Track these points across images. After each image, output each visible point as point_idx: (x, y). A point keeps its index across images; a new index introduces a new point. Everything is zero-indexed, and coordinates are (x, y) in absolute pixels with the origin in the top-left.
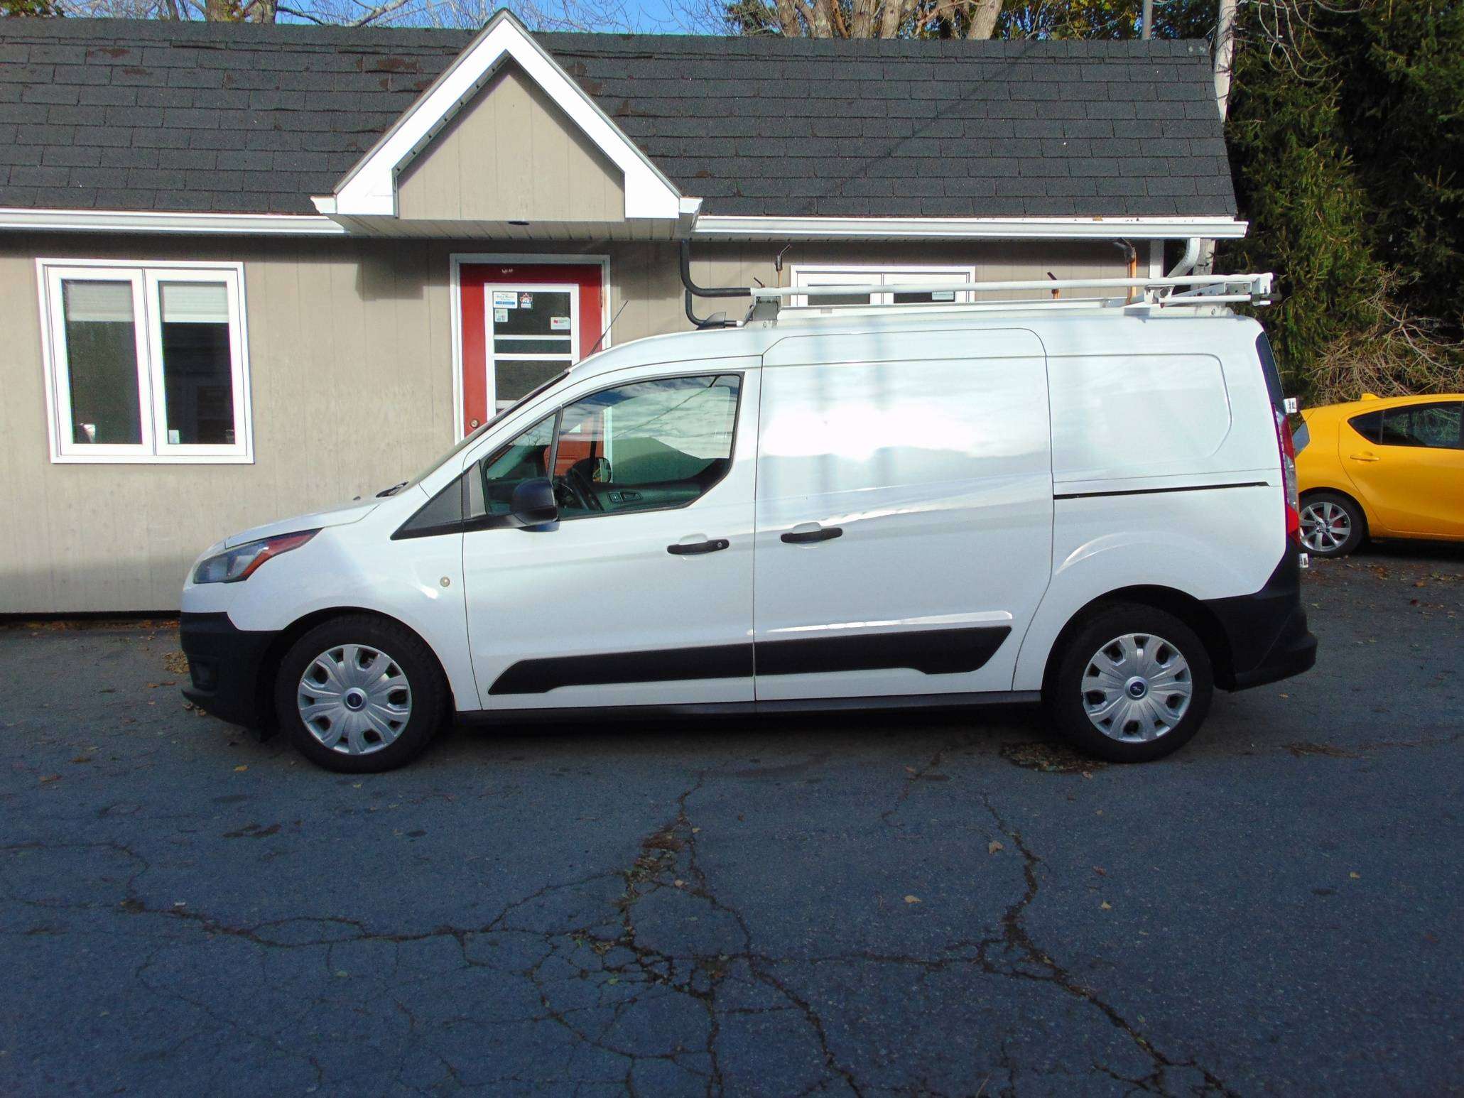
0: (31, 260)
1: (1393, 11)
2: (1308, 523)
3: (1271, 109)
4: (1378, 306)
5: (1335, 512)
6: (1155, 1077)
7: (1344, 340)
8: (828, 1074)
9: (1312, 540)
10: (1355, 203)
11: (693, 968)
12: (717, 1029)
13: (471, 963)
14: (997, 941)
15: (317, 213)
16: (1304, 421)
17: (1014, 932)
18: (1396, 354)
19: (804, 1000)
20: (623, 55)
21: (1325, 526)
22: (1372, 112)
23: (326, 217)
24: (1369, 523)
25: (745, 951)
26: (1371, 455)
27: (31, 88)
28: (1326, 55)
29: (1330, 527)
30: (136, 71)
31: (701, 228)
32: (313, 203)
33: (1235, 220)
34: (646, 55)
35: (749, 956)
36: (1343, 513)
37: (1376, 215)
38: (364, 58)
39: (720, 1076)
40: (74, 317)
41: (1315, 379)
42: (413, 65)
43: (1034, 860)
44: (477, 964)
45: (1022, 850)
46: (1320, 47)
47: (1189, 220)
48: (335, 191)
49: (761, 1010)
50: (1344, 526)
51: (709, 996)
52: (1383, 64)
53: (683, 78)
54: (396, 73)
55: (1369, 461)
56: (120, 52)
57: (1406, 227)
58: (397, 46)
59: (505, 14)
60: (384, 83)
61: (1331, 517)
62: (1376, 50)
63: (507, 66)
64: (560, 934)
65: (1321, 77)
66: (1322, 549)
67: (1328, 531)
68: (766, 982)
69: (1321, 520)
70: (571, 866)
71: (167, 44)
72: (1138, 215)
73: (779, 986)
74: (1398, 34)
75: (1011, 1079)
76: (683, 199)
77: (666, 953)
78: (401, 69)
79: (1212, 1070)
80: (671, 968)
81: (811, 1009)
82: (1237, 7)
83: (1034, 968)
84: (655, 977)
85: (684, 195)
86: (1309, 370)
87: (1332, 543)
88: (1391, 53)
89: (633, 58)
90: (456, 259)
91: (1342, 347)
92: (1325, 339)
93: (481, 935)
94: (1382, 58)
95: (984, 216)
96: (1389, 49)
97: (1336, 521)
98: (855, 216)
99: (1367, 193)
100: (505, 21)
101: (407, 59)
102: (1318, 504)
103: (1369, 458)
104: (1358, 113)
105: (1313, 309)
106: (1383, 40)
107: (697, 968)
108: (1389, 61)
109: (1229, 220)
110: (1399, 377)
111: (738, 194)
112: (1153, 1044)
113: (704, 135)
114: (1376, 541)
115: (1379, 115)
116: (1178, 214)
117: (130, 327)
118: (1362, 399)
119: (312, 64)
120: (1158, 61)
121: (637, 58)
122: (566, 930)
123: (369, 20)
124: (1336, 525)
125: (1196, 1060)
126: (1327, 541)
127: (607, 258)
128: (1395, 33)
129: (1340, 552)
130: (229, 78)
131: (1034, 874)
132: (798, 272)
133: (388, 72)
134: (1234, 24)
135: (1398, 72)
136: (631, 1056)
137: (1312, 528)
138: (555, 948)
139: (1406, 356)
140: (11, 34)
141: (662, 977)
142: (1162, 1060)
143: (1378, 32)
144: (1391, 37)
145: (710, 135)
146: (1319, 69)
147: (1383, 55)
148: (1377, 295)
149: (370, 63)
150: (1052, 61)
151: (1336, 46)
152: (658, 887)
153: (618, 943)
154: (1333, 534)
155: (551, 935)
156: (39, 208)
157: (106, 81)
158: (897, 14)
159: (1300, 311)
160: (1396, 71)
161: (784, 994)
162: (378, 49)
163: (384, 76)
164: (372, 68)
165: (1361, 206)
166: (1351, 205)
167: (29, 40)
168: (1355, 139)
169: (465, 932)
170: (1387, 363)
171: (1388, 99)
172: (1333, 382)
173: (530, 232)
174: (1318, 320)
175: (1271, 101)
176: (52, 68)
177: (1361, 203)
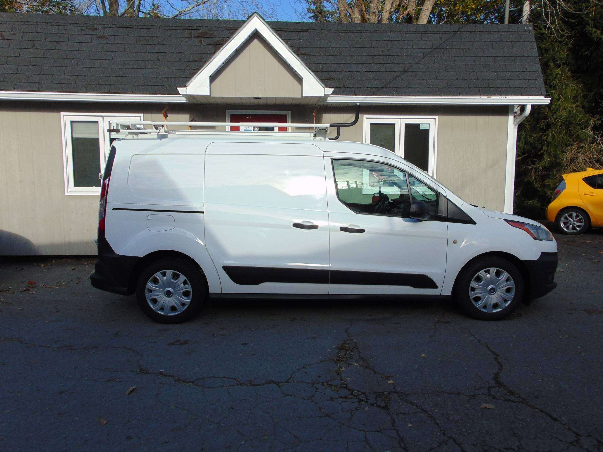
0: (59, 113)
1: (595, 12)
2: (566, 221)
3: (544, 53)
4: (589, 132)
5: (577, 216)
6: (576, 441)
7: (575, 146)
8: (445, 438)
9: (568, 228)
10: (579, 90)
11: (376, 397)
12: (394, 421)
13: (286, 395)
14: (494, 387)
15: (179, 94)
16: (563, 179)
17: (499, 384)
18: (596, 152)
19: (425, 410)
20: (296, 30)
21: (573, 222)
22: (586, 53)
23: (182, 96)
24: (592, 221)
25: (394, 390)
26: (593, 193)
27: (59, 44)
28: (567, 30)
29: (575, 222)
30: (102, 37)
31: (329, 100)
32: (178, 90)
33: (545, 97)
34: (306, 30)
35: (397, 393)
36: (580, 217)
37: (587, 95)
38: (192, 31)
39: (402, 439)
40: (75, 136)
41: (563, 162)
42: (212, 34)
43: (497, 355)
44: (289, 395)
45: (491, 351)
46: (564, 27)
47: (527, 97)
48: (187, 85)
49: (409, 414)
50: (581, 222)
51: (386, 408)
52: (591, 34)
53: (320, 39)
54: (205, 37)
55: (592, 195)
56: (95, 29)
57: (600, 100)
58: (206, 27)
59: (256, 14)
60: (201, 42)
61: (576, 218)
62: (588, 28)
63: (256, 35)
64: (317, 384)
65: (565, 39)
66: (572, 231)
67: (574, 224)
68: (407, 403)
69: (571, 220)
70: (312, 357)
71: (114, 26)
72: (506, 95)
73: (413, 404)
74: (597, 21)
75: (519, 441)
76: (326, 89)
77: (363, 391)
78: (207, 36)
79: (599, 438)
80: (366, 397)
81: (429, 413)
82: (530, 10)
83: (512, 398)
84: (361, 401)
85: (326, 87)
86: (560, 158)
87: (576, 229)
88: (594, 29)
89: (300, 31)
90: (228, 113)
91: (574, 149)
92: (566, 145)
93: (285, 384)
94: (591, 32)
95: (443, 96)
96: (593, 28)
97: (577, 220)
98: (391, 95)
99: (584, 86)
100: (256, 17)
101: (211, 32)
102: (570, 213)
103: (592, 194)
104: (580, 54)
105: (560, 133)
106: (591, 24)
107: (377, 397)
108: (594, 33)
109: (542, 97)
110: (598, 161)
111: (344, 87)
112: (572, 428)
113: (330, 63)
114: (594, 228)
115: (589, 55)
116: (522, 95)
117: (98, 139)
118: (587, 170)
119: (172, 34)
120: (512, 33)
121: (302, 31)
122: (319, 382)
123: (177, 15)
124: (577, 221)
125: (591, 434)
126: (574, 228)
127: (289, 112)
128: (596, 21)
129: (579, 233)
130: (139, 40)
131: (499, 360)
132: (366, 118)
133: (202, 37)
134: (529, 17)
135: (597, 37)
136: (363, 431)
137: (568, 223)
138: (317, 389)
139: (600, 152)
140: (51, 21)
141: (364, 401)
142: (577, 435)
143: (589, 21)
144: (594, 23)
145: (332, 63)
146: (564, 36)
147: (591, 30)
148: (590, 128)
149: (195, 33)
150: (469, 33)
151: (571, 26)
152: (349, 365)
153: (341, 387)
154: (576, 225)
155: (314, 384)
156: (64, 92)
157: (90, 41)
158: (388, 12)
159: (555, 134)
160: (596, 37)
161: (416, 407)
162: (197, 28)
163: (200, 39)
164: (196, 35)
165: (581, 92)
166: (577, 91)
167: (58, 24)
168: (579, 64)
169: (279, 383)
170: (593, 155)
171: (593, 48)
172: (571, 163)
173: (260, 102)
174: (563, 138)
175: (543, 49)
176: (68, 35)
177: (581, 90)
